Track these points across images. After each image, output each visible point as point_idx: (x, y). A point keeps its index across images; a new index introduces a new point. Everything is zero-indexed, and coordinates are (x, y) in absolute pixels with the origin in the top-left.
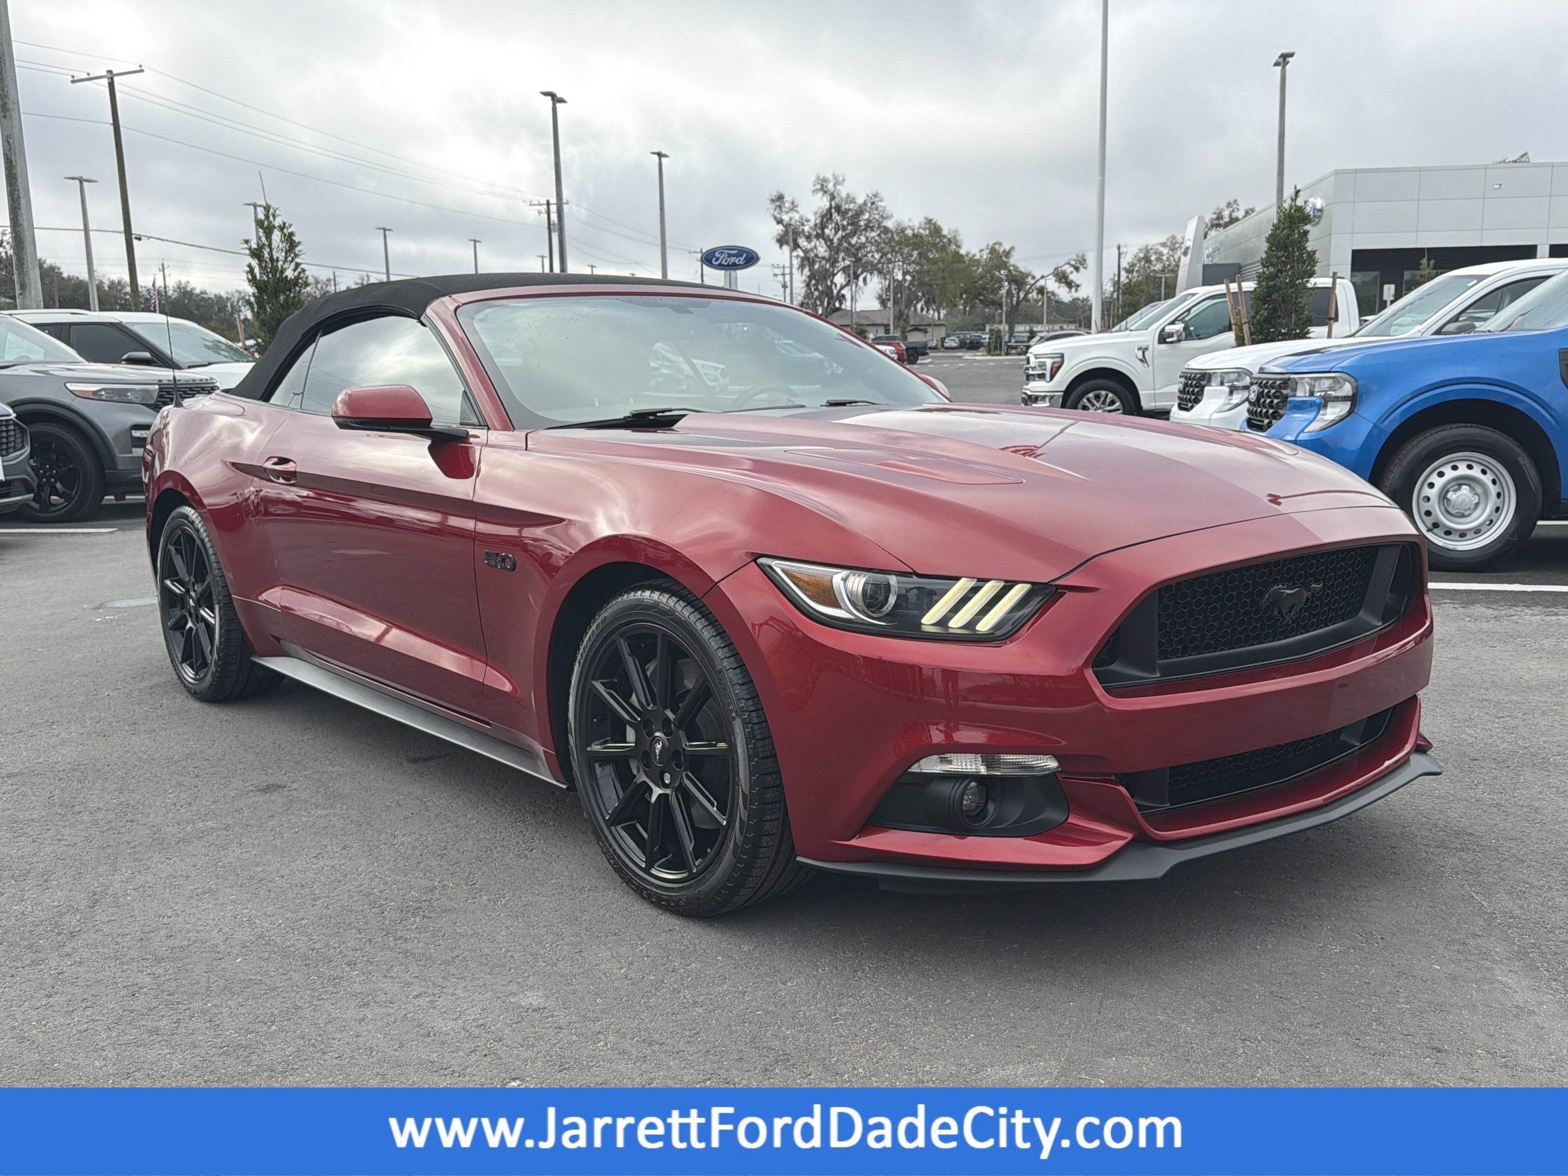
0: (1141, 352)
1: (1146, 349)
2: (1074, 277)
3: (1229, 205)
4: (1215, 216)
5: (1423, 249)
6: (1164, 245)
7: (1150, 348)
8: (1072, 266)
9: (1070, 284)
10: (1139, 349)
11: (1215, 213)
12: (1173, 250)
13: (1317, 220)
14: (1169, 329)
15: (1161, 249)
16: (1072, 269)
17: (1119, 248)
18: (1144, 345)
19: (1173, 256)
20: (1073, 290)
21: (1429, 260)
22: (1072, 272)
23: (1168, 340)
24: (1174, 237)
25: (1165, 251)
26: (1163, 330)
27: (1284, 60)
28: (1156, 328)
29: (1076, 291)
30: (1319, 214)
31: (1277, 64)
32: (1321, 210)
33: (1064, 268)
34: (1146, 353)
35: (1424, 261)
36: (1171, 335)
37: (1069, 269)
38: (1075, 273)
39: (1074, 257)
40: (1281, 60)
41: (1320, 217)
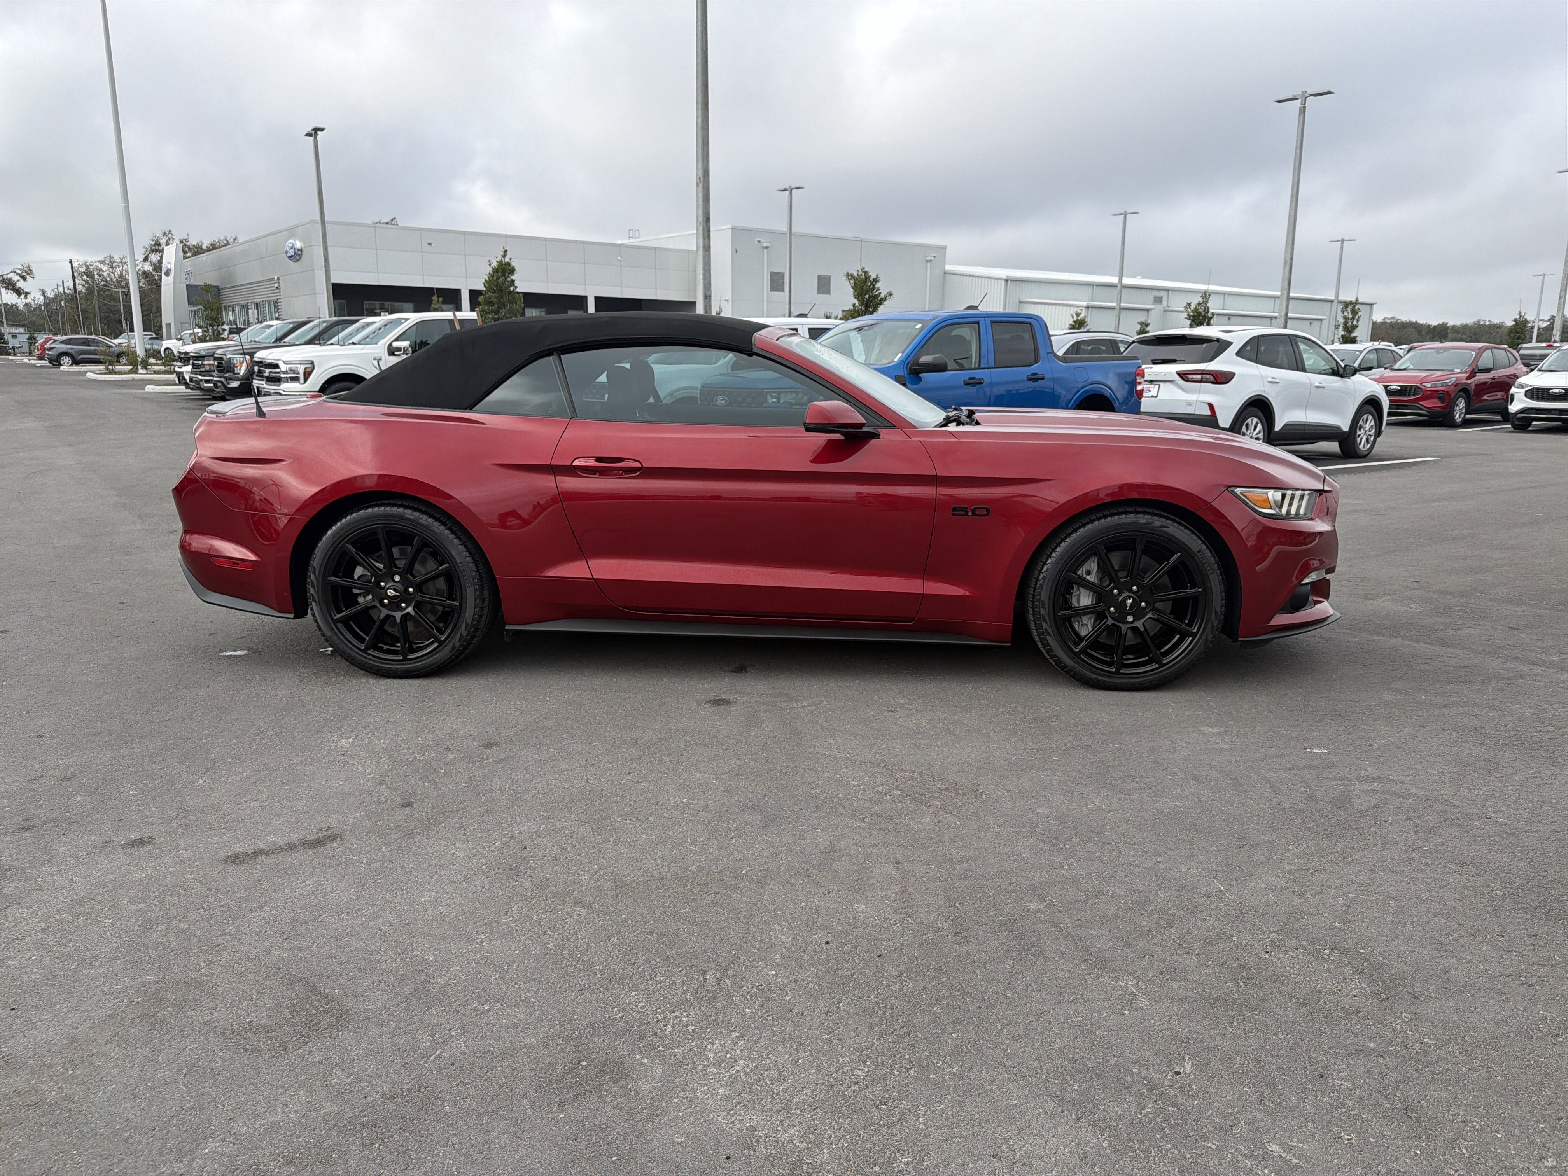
0: (375, 362)
1: (380, 359)
2: (21, 284)
3: (165, 234)
4: (153, 243)
5: (432, 289)
6: (102, 262)
7: (383, 358)
8: (18, 274)
9: (19, 292)
10: (375, 359)
11: (153, 240)
12: (112, 268)
13: (298, 258)
14: (395, 344)
15: (101, 266)
16: (18, 277)
17: (71, 262)
18: (378, 356)
19: (113, 273)
20: (23, 296)
21: (438, 297)
22: (18, 281)
23: (396, 353)
24: (111, 257)
25: (105, 268)
26: (391, 345)
27: (316, 132)
28: (384, 343)
29: (26, 297)
30: (300, 252)
31: (308, 135)
32: (301, 250)
33: (9, 276)
34: (380, 363)
35: (435, 298)
36: (399, 349)
37: (15, 278)
38: (22, 281)
39: (20, 267)
40: (313, 132)
41: (301, 256)
